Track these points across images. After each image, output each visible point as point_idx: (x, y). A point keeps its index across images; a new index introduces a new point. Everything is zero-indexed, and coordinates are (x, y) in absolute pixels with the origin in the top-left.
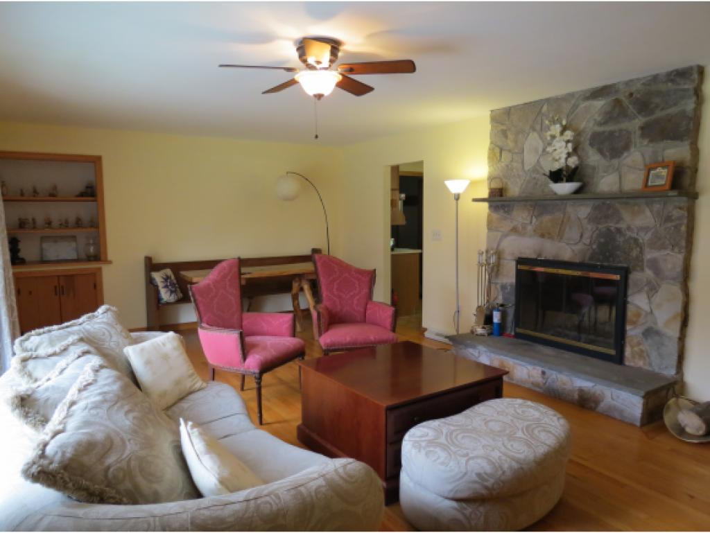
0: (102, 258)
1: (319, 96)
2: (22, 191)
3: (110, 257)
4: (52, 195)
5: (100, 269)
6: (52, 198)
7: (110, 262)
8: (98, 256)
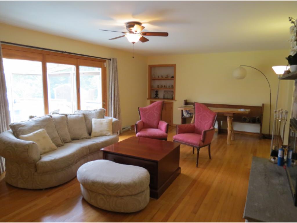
0: (174, 99)
1: (134, 43)
2: (158, 76)
3: (176, 99)
4: (166, 78)
5: (173, 102)
6: (166, 79)
7: (176, 100)
8: (173, 98)
